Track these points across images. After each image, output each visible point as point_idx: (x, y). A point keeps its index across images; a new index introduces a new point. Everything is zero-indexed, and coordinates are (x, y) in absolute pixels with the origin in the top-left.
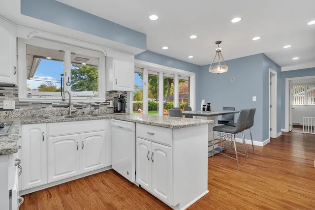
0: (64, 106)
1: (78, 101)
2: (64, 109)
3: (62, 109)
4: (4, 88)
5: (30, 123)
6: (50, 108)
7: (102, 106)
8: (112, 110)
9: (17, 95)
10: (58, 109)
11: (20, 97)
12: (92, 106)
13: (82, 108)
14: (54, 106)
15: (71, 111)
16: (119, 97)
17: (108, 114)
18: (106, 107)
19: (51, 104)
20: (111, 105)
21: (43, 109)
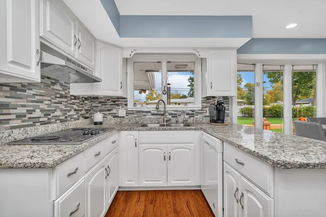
0: (161, 114)
1: (173, 109)
2: (161, 117)
3: (159, 117)
4: (119, 100)
5: (126, 130)
6: (149, 116)
7: (197, 114)
8: (208, 119)
9: (126, 105)
10: (156, 117)
11: (129, 107)
12: (186, 114)
13: (176, 117)
14: (152, 114)
15: (165, 119)
16: (216, 104)
17: (204, 123)
18: (202, 116)
19: (150, 112)
20: (208, 114)
21: (144, 117)
